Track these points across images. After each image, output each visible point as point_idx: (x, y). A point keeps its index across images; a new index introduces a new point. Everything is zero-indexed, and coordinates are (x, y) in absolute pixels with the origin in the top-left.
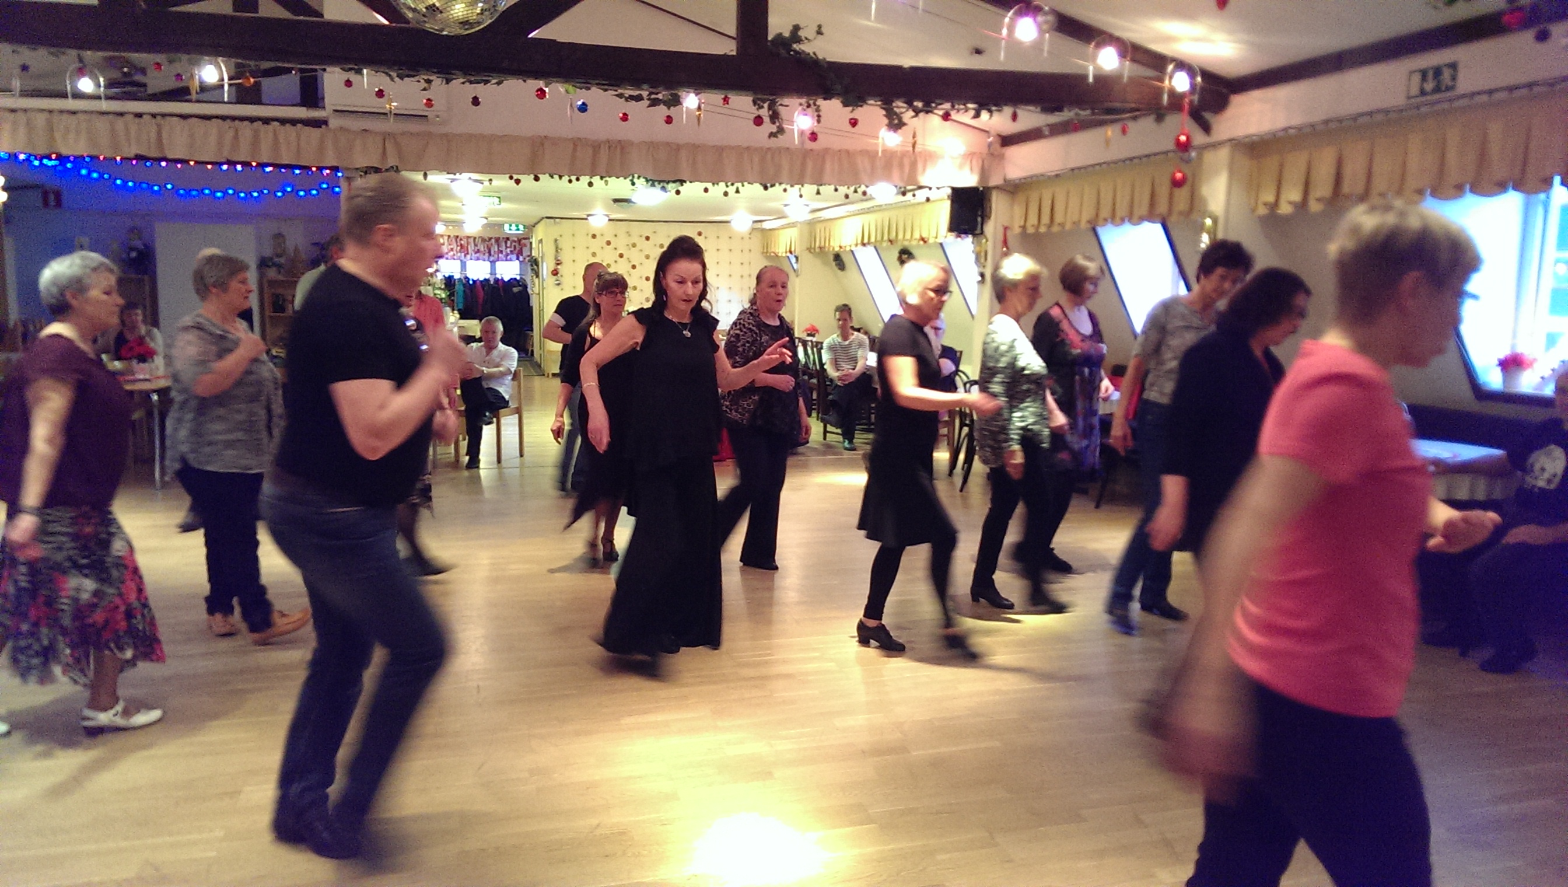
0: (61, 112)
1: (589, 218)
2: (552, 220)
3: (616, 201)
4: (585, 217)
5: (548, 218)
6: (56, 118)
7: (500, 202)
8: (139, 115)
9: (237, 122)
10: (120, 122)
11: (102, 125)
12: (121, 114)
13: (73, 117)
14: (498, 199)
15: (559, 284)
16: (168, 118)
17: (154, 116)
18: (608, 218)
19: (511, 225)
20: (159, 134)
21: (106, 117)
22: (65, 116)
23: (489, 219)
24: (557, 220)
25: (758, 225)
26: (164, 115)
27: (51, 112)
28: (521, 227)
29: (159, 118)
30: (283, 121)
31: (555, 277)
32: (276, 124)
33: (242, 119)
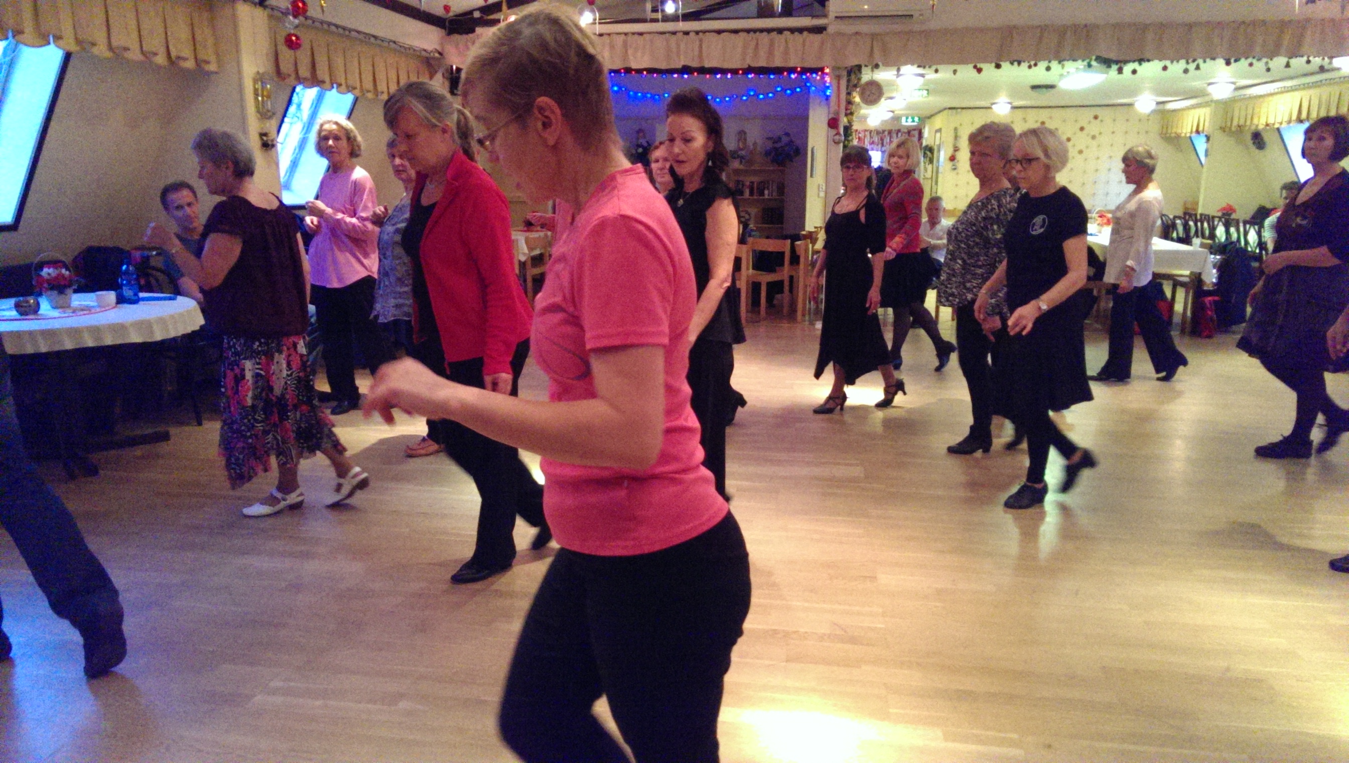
0: (633, 34)
1: (993, 106)
2: (954, 111)
3: (1035, 87)
4: (989, 105)
5: (950, 108)
6: (630, 37)
7: (928, 94)
8: (687, 33)
9: (758, 33)
10: (674, 38)
11: (660, 41)
12: (674, 33)
13: (641, 38)
14: (926, 92)
15: (955, 169)
16: (707, 34)
17: (697, 33)
18: (1010, 106)
19: (907, 118)
20: (701, 47)
21: (664, 36)
22: (636, 36)
23: (896, 112)
24: (959, 110)
25: (1161, 107)
26: (704, 32)
27: (626, 34)
28: (916, 119)
29: (701, 34)
30: (792, 30)
31: (951, 163)
32: (787, 33)
33: (762, 31)
